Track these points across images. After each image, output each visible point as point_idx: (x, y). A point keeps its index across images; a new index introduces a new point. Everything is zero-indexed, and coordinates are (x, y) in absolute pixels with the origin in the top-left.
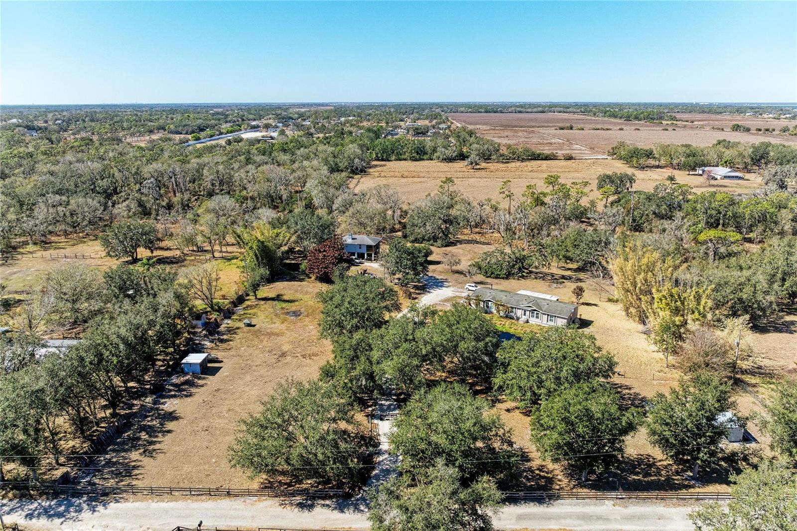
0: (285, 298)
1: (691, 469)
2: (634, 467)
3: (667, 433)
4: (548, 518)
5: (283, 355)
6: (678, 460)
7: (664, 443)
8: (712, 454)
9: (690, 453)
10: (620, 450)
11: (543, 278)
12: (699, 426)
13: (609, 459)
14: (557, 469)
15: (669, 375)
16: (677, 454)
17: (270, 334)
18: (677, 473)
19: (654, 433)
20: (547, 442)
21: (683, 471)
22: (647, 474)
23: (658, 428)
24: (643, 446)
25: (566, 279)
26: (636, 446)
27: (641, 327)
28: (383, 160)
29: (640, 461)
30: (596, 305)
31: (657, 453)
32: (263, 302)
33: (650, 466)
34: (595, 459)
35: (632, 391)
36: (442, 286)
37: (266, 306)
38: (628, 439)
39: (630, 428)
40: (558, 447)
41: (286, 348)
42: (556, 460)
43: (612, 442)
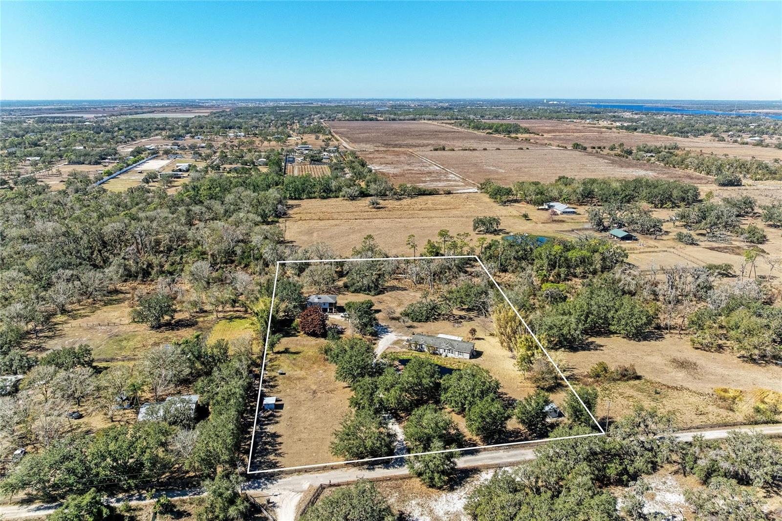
0: (292, 350)
1: (535, 432)
2: (511, 434)
3: (524, 418)
4: (477, 460)
5: (315, 392)
6: (530, 430)
7: (523, 422)
8: (543, 425)
9: (534, 425)
10: (505, 427)
11: (448, 319)
12: (537, 413)
13: (500, 432)
14: (477, 439)
15: (526, 384)
16: (529, 426)
17: (299, 379)
18: (530, 435)
19: (519, 418)
20: (474, 427)
21: (532, 434)
22: (517, 437)
23: (520, 415)
24: (514, 424)
25: (462, 319)
26: (511, 425)
27: (510, 354)
28: (296, 199)
29: (513, 432)
30: (483, 339)
31: (521, 427)
32: (279, 355)
33: (518, 433)
34: (495, 433)
35: (508, 396)
36: (387, 332)
37: (282, 358)
38: (508, 422)
39: (509, 417)
40: (478, 429)
41: (314, 387)
42: (477, 435)
43: (501, 424)
